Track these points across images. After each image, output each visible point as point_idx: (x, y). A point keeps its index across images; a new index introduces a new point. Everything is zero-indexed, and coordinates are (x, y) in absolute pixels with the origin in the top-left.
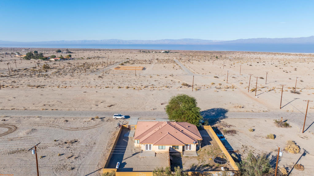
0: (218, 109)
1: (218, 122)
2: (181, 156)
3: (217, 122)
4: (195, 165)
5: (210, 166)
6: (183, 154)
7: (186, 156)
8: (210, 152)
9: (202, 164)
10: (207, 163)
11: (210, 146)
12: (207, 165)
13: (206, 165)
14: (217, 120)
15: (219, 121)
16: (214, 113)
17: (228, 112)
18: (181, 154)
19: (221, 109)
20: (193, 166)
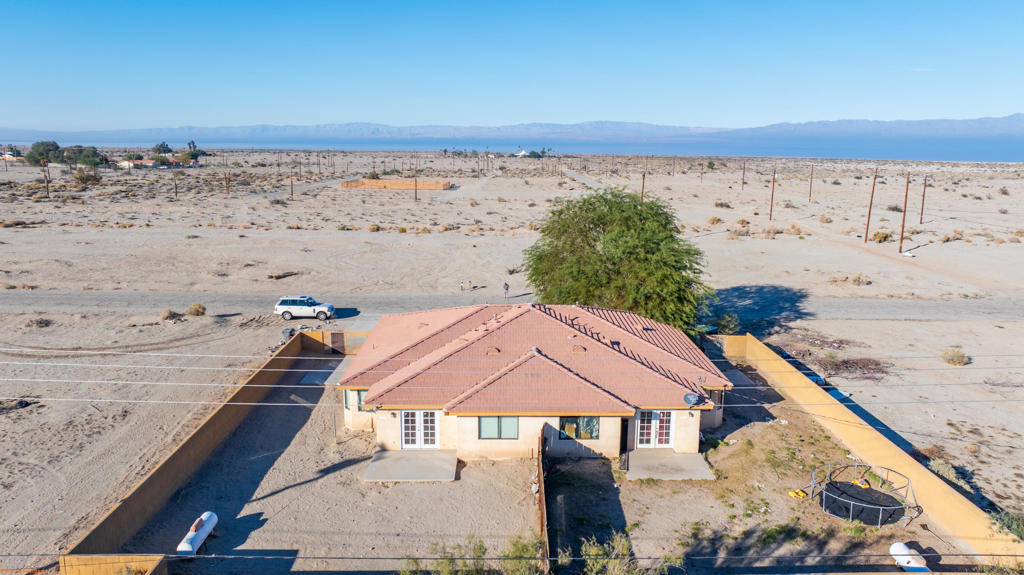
0: (763, 288)
1: (777, 328)
2: (615, 476)
3: (773, 331)
4: (708, 533)
5: (805, 536)
6: (625, 466)
7: (644, 477)
8: (783, 455)
9: (750, 523)
10: (779, 518)
11: (772, 426)
12: (789, 533)
13: (780, 533)
14: (772, 324)
15: (781, 326)
16: (748, 302)
17: (811, 299)
18: (615, 466)
19: (775, 288)
20: (695, 536)
